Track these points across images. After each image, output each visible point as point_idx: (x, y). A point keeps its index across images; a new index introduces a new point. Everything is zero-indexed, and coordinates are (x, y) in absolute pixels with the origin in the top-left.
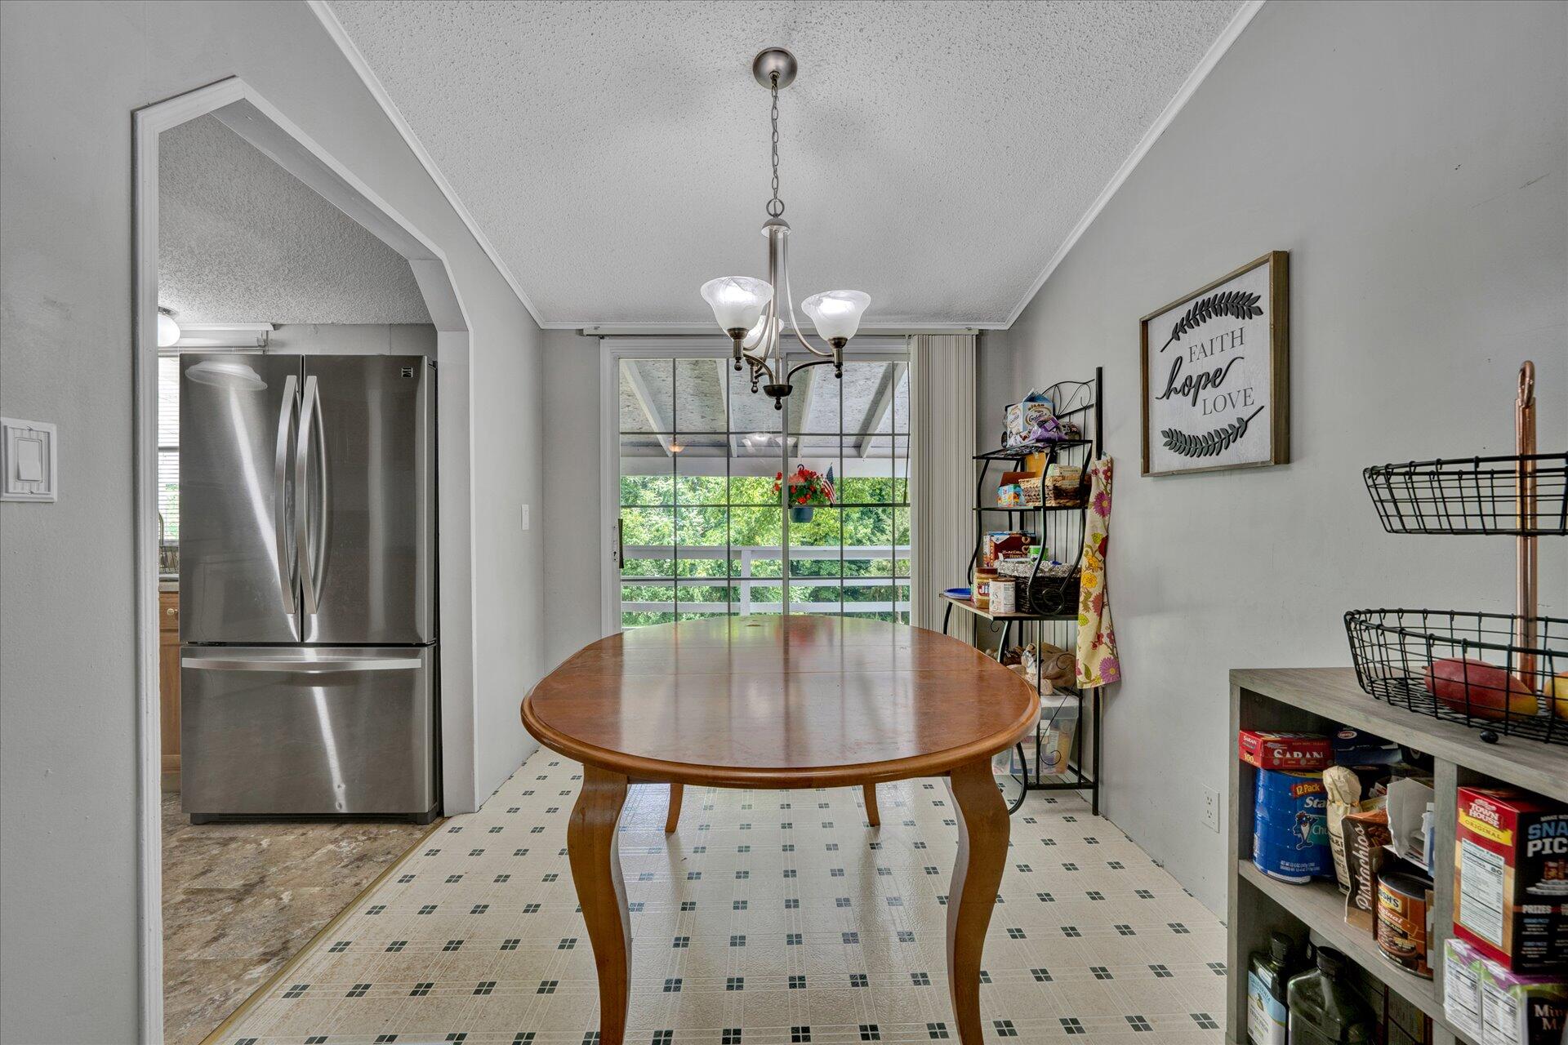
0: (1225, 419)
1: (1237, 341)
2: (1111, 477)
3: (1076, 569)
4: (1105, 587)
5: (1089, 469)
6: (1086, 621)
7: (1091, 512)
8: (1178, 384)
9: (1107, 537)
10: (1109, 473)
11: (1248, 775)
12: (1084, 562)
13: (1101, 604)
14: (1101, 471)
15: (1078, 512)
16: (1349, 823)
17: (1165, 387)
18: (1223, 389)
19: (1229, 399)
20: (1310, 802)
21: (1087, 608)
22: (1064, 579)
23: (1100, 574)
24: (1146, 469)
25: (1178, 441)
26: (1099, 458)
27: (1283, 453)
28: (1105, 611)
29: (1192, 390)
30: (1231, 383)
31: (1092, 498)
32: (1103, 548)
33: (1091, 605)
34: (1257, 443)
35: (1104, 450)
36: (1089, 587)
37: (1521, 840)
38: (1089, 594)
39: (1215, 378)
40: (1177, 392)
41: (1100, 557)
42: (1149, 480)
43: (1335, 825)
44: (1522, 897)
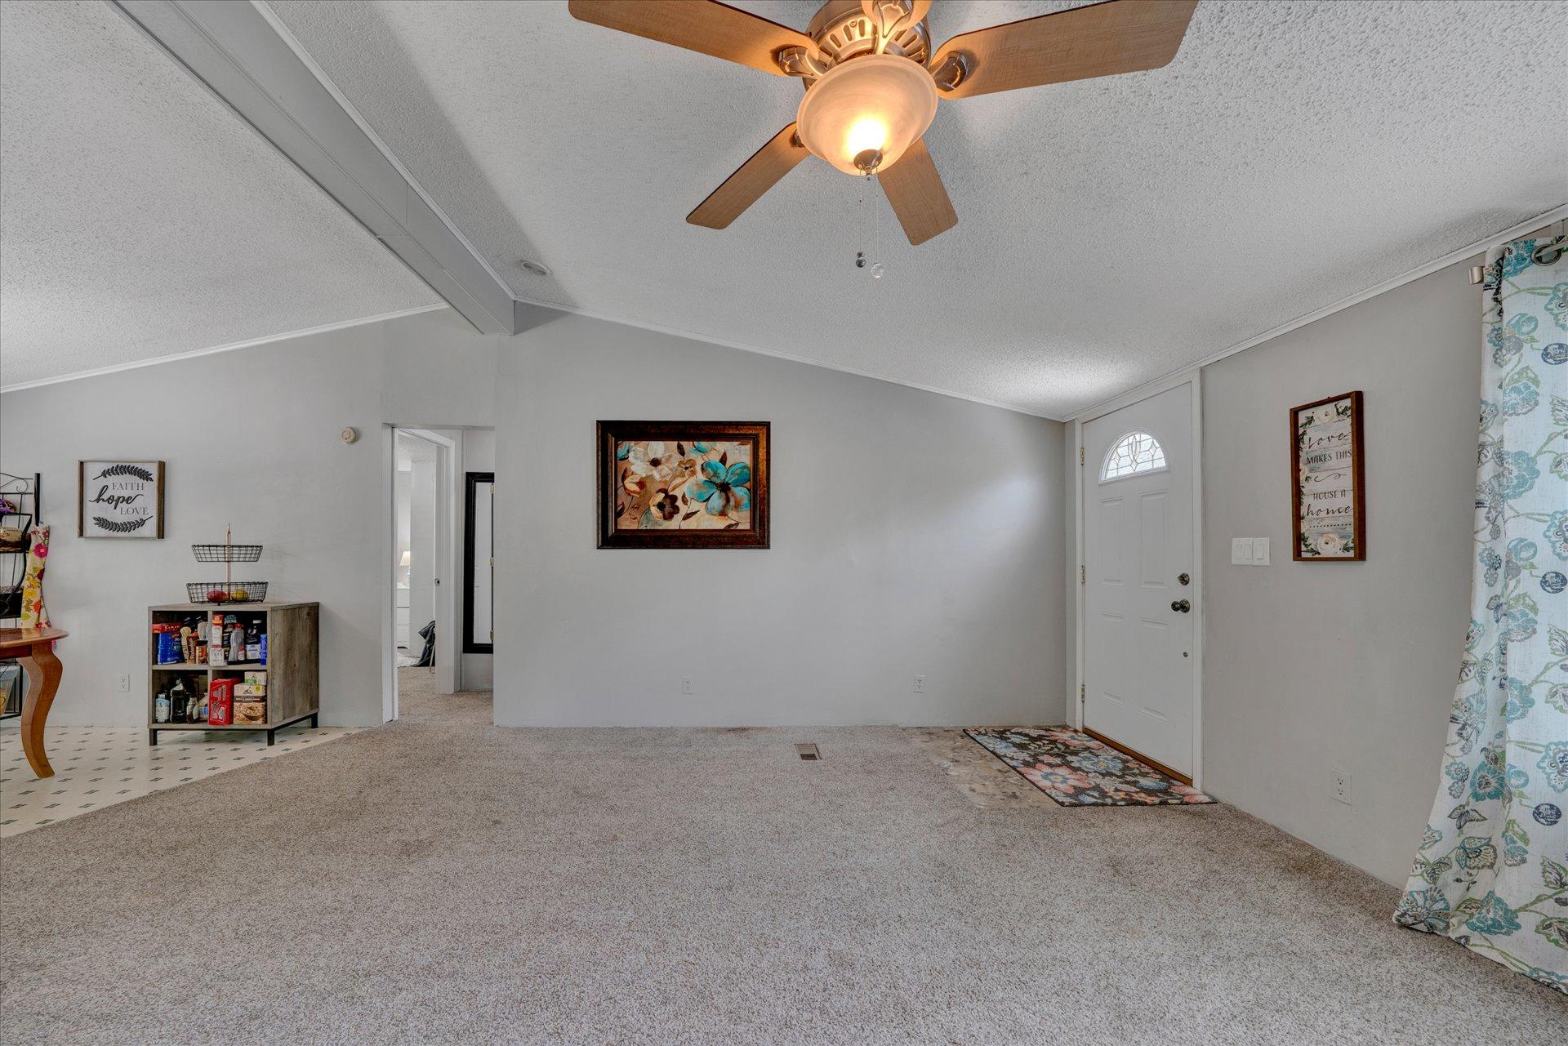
0: (134, 518)
1: (140, 488)
2: (48, 536)
3: (19, 587)
4: (42, 597)
5: (29, 531)
6: (29, 617)
7: (31, 556)
8: (105, 497)
9: (44, 570)
10: (47, 534)
11: (155, 637)
12: (25, 584)
13: (39, 607)
14: (41, 532)
15: (20, 556)
16: (188, 638)
17: (96, 497)
18: (132, 505)
19: (135, 510)
20: (177, 639)
21: (28, 609)
22: (8, 595)
23: (38, 590)
24: (81, 534)
25: (102, 522)
26: (37, 525)
27: (161, 534)
28: (43, 610)
29: (114, 503)
30: (138, 503)
31: (32, 547)
32: (41, 575)
33: (32, 608)
34: (150, 528)
35: (41, 520)
36: (29, 596)
37: (223, 621)
38: (30, 602)
39: (128, 500)
40: (103, 500)
41: (38, 580)
42: (82, 539)
43: (184, 642)
44: (224, 633)
